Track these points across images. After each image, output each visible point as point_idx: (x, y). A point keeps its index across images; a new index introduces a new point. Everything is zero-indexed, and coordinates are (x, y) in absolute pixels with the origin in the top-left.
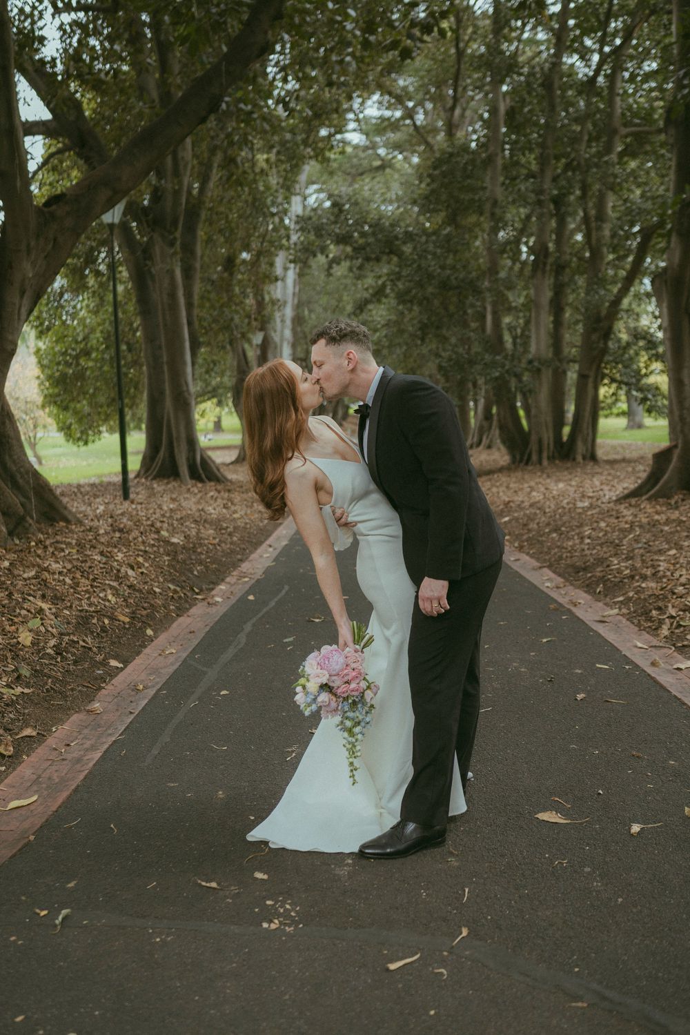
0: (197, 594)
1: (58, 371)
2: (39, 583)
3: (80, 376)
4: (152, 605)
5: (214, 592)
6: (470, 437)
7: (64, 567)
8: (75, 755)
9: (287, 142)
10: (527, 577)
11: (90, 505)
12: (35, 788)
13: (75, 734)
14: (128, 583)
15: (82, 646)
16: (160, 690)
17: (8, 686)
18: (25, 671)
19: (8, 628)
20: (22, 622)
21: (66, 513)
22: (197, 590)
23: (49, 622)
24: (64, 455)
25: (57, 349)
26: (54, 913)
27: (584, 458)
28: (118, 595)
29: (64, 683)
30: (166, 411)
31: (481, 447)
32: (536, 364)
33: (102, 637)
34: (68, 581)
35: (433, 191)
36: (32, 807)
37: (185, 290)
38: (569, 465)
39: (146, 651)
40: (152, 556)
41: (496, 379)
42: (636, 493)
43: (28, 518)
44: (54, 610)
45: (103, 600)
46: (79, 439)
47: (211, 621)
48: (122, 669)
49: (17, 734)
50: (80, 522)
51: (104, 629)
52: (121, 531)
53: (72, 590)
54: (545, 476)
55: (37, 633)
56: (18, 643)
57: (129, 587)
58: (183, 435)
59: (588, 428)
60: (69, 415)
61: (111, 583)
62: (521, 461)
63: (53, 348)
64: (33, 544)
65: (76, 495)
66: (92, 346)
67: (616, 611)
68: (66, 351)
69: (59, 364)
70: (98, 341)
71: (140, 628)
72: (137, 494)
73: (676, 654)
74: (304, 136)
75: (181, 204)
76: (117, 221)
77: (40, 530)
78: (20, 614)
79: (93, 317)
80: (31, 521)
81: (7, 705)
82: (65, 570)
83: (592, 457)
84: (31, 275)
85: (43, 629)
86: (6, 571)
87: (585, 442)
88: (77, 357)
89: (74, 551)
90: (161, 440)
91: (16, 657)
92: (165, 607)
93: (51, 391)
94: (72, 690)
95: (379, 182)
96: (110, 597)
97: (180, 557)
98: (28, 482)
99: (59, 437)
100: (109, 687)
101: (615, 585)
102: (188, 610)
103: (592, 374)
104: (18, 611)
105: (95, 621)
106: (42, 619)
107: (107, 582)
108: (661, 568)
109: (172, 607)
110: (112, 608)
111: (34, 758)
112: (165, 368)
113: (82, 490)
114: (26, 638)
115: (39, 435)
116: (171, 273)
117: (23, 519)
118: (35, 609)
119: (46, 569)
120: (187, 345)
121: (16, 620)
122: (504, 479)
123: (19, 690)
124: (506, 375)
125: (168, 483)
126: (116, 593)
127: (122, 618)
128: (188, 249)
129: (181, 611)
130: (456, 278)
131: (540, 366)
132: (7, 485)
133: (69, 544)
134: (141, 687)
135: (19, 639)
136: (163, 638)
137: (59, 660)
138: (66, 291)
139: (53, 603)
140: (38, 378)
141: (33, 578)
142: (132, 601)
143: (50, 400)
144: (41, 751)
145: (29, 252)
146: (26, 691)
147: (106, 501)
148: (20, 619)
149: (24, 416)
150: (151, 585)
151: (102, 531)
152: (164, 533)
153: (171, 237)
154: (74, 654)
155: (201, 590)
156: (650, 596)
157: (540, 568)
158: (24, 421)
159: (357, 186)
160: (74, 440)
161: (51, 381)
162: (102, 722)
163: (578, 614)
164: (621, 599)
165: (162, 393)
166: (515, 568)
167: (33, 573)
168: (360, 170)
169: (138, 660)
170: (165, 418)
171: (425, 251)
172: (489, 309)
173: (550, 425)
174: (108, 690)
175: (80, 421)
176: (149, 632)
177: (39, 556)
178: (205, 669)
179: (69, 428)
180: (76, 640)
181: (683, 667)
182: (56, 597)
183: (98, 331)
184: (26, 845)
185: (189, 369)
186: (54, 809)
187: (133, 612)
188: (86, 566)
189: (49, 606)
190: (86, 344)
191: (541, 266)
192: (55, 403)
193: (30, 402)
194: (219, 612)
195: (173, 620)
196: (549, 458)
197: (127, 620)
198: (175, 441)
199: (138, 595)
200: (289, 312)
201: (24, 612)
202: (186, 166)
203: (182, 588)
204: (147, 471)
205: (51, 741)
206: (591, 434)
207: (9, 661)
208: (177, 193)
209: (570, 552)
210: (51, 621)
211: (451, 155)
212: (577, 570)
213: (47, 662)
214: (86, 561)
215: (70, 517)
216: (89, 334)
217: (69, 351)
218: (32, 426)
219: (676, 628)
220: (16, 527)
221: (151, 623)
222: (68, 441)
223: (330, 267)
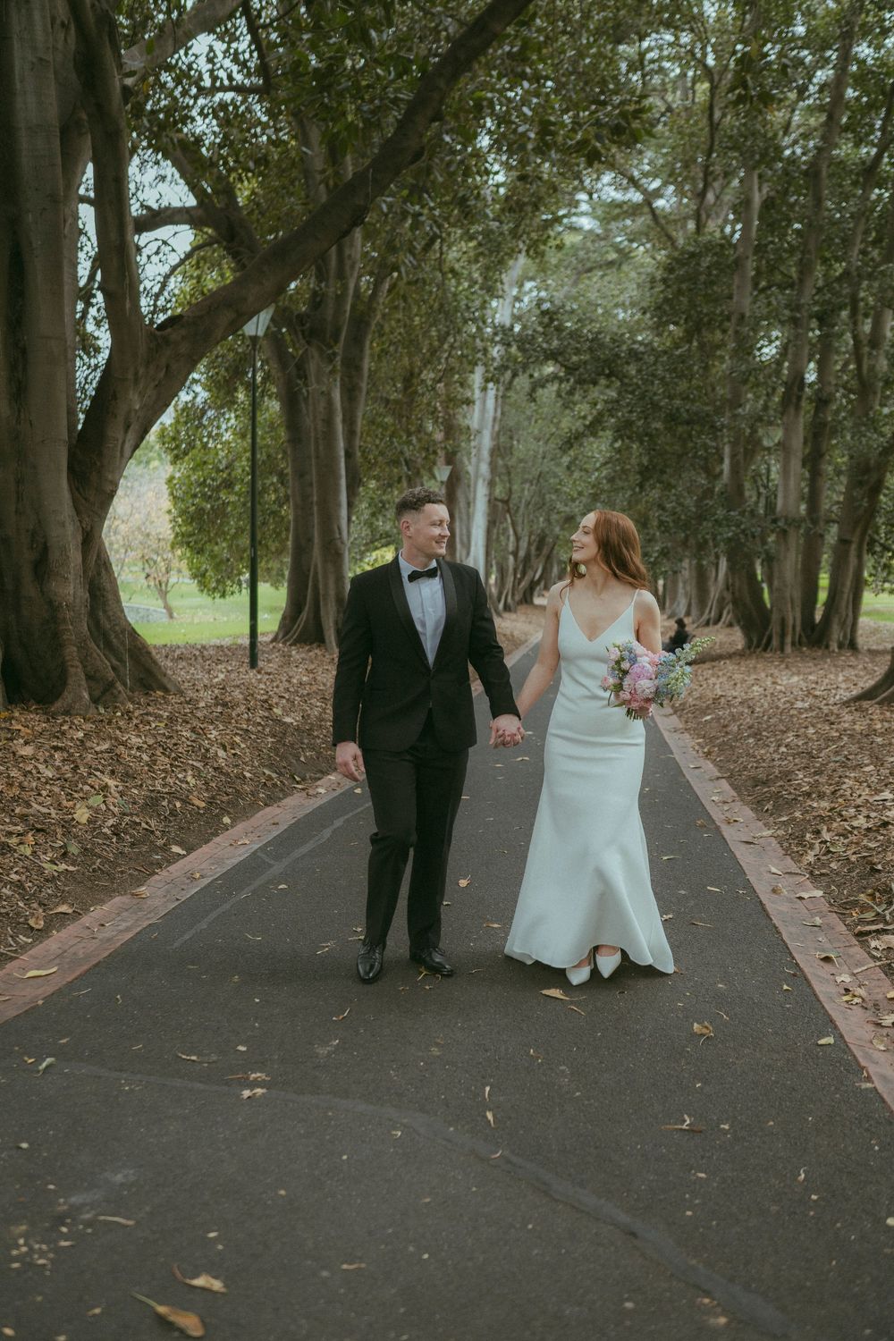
0: (298, 783)
1: (193, 505)
2: (112, 758)
3: (220, 512)
4: (237, 791)
5: (319, 783)
6: (707, 611)
7: (145, 742)
8: (107, 935)
9: (492, 231)
10: (695, 788)
11: (209, 672)
12: (57, 961)
13: (114, 916)
14: (215, 765)
15: (144, 829)
16: (216, 879)
17: (52, 862)
18: (74, 849)
19: (65, 803)
20: (83, 798)
21: (165, 681)
22: (298, 779)
23: (112, 800)
24: (201, 607)
25: (193, 478)
26: (40, 1060)
27: (841, 646)
28: (200, 776)
29: (114, 864)
30: (313, 563)
31: (720, 624)
32: (781, 524)
33: (170, 821)
34: (145, 757)
35: (666, 300)
36: (49, 978)
37: (344, 415)
38: (820, 653)
39: (217, 840)
40: (253, 737)
41: (730, 540)
42: (868, 695)
43: (118, 684)
44: (121, 788)
45: (181, 781)
46: (215, 589)
47: (300, 814)
48: (184, 856)
49: (51, 910)
50: (181, 693)
51: (173, 813)
52: (225, 705)
53: (146, 768)
54: (783, 666)
55: (97, 811)
56: (73, 819)
57: (215, 769)
58: (332, 592)
59: (847, 607)
60: (203, 559)
61: (195, 763)
62: (758, 646)
63: (189, 476)
64: (119, 714)
65: (196, 659)
66: (236, 478)
67: (770, 832)
68: (205, 481)
69: (195, 496)
70: (243, 471)
71: (217, 815)
72: (269, 661)
73: (808, 882)
74: (511, 225)
75: (345, 311)
76: (261, 333)
77: (131, 700)
78: (82, 789)
79: (239, 441)
80: (120, 688)
81: (47, 881)
82: (145, 746)
83: (853, 646)
84: (137, 407)
85: (103, 807)
86: (78, 743)
87: (843, 624)
88: (217, 489)
89: (162, 725)
90: (305, 597)
91: (67, 833)
92: (253, 795)
93: (184, 529)
94: (122, 872)
95: (610, 282)
96: (189, 779)
97: (289, 739)
98: (123, 643)
99: (193, 586)
100: (164, 873)
101: (787, 803)
102: (280, 799)
103: (855, 539)
104: (80, 786)
105: (165, 803)
106: (105, 796)
107: (190, 762)
108: (844, 787)
109: (261, 795)
110: (188, 791)
111: (64, 933)
112: (315, 508)
113: (205, 653)
114: (82, 815)
115: (173, 580)
116: (328, 396)
117: (111, 685)
118: (100, 785)
119: (124, 744)
120: (343, 482)
121: (76, 795)
122: (730, 666)
123: (63, 867)
124: (741, 536)
125: (310, 651)
126: (198, 774)
127: (197, 802)
128: (352, 365)
129: (271, 800)
130: (688, 411)
131: (786, 527)
132: (98, 646)
133: (158, 717)
134: (198, 875)
135: (75, 816)
136: (240, 827)
137: (114, 840)
138: (210, 407)
139: (122, 781)
140: (169, 512)
141: (107, 751)
142: (214, 785)
143: (183, 540)
144: (72, 929)
145: (136, 380)
146: (71, 868)
147: (230, 668)
148: (81, 795)
149: (155, 557)
150: (243, 769)
151: (202, 704)
152: (278, 711)
153: (331, 351)
154: (132, 836)
155: (304, 779)
156: (815, 817)
157: (718, 778)
158: (155, 562)
159: (581, 286)
160: (209, 590)
161: (184, 517)
162: (145, 907)
163: (724, 834)
164: (784, 819)
165: (310, 540)
166: (688, 776)
167: (106, 746)
168: (589, 265)
169: (205, 849)
170: (312, 570)
171: (653, 375)
172: (727, 450)
173: (798, 602)
174: (162, 875)
175: (217, 568)
176: (226, 820)
177: (120, 728)
178: (272, 862)
179: (203, 575)
180: (138, 821)
181: (806, 895)
182: (127, 774)
183: (244, 459)
184: (33, 1008)
185: (344, 512)
186: (69, 980)
187: (213, 798)
188: (170, 743)
189: (116, 783)
190: (229, 474)
191: (794, 400)
192: (188, 544)
193: (164, 539)
194: (315, 803)
195: (259, 809)
196: (793, 644)
197: (203, 805)
198: (321, 598)
199: (223, 778)
200: (486, 441)
201: (86, 788)
202: (353, 267)
203: (280, 774)
204: (286, 633)
205: (86, 920)
206: (850, 614)
207: (59, 836)
208: (340, 299)
209: (757, 762)
210: (114, 798)
211: (692, 255)
212: (757, 782)
213: (100, 841)
214: (171, 737)
215: (169, 686)
216: (233, 461)
217: (208, 481)
218: (163, 569)
219: (824, 855)
220: (103, 693)
221: (231, 811)
222: (202, 591)
223: (533, 390)
